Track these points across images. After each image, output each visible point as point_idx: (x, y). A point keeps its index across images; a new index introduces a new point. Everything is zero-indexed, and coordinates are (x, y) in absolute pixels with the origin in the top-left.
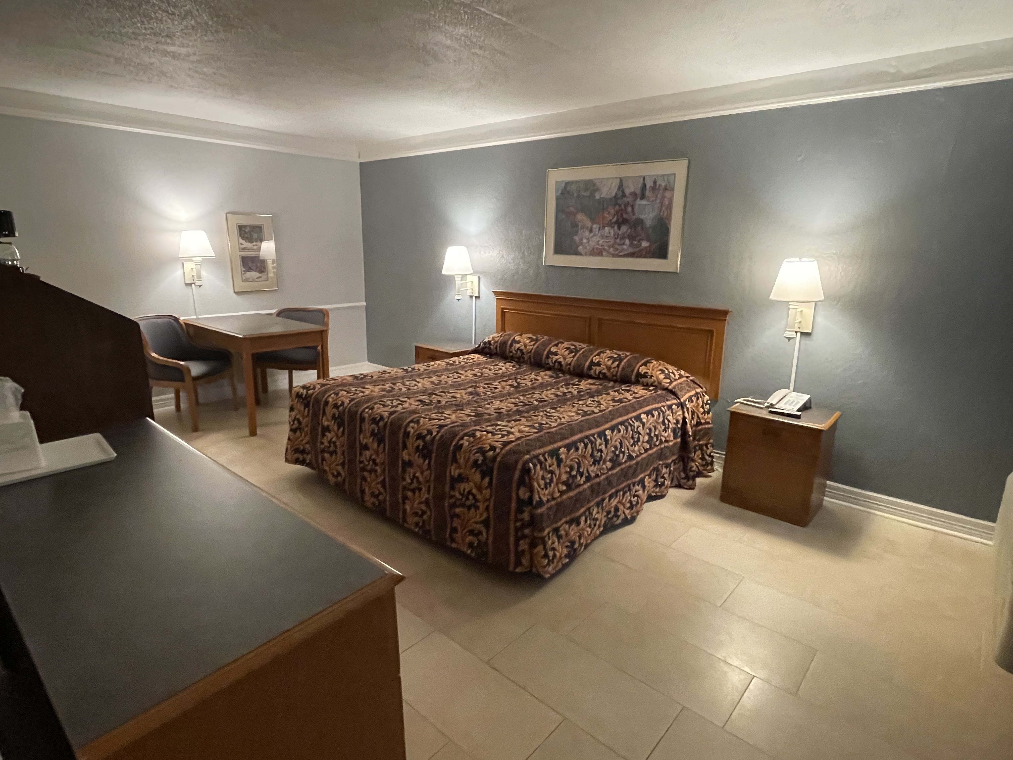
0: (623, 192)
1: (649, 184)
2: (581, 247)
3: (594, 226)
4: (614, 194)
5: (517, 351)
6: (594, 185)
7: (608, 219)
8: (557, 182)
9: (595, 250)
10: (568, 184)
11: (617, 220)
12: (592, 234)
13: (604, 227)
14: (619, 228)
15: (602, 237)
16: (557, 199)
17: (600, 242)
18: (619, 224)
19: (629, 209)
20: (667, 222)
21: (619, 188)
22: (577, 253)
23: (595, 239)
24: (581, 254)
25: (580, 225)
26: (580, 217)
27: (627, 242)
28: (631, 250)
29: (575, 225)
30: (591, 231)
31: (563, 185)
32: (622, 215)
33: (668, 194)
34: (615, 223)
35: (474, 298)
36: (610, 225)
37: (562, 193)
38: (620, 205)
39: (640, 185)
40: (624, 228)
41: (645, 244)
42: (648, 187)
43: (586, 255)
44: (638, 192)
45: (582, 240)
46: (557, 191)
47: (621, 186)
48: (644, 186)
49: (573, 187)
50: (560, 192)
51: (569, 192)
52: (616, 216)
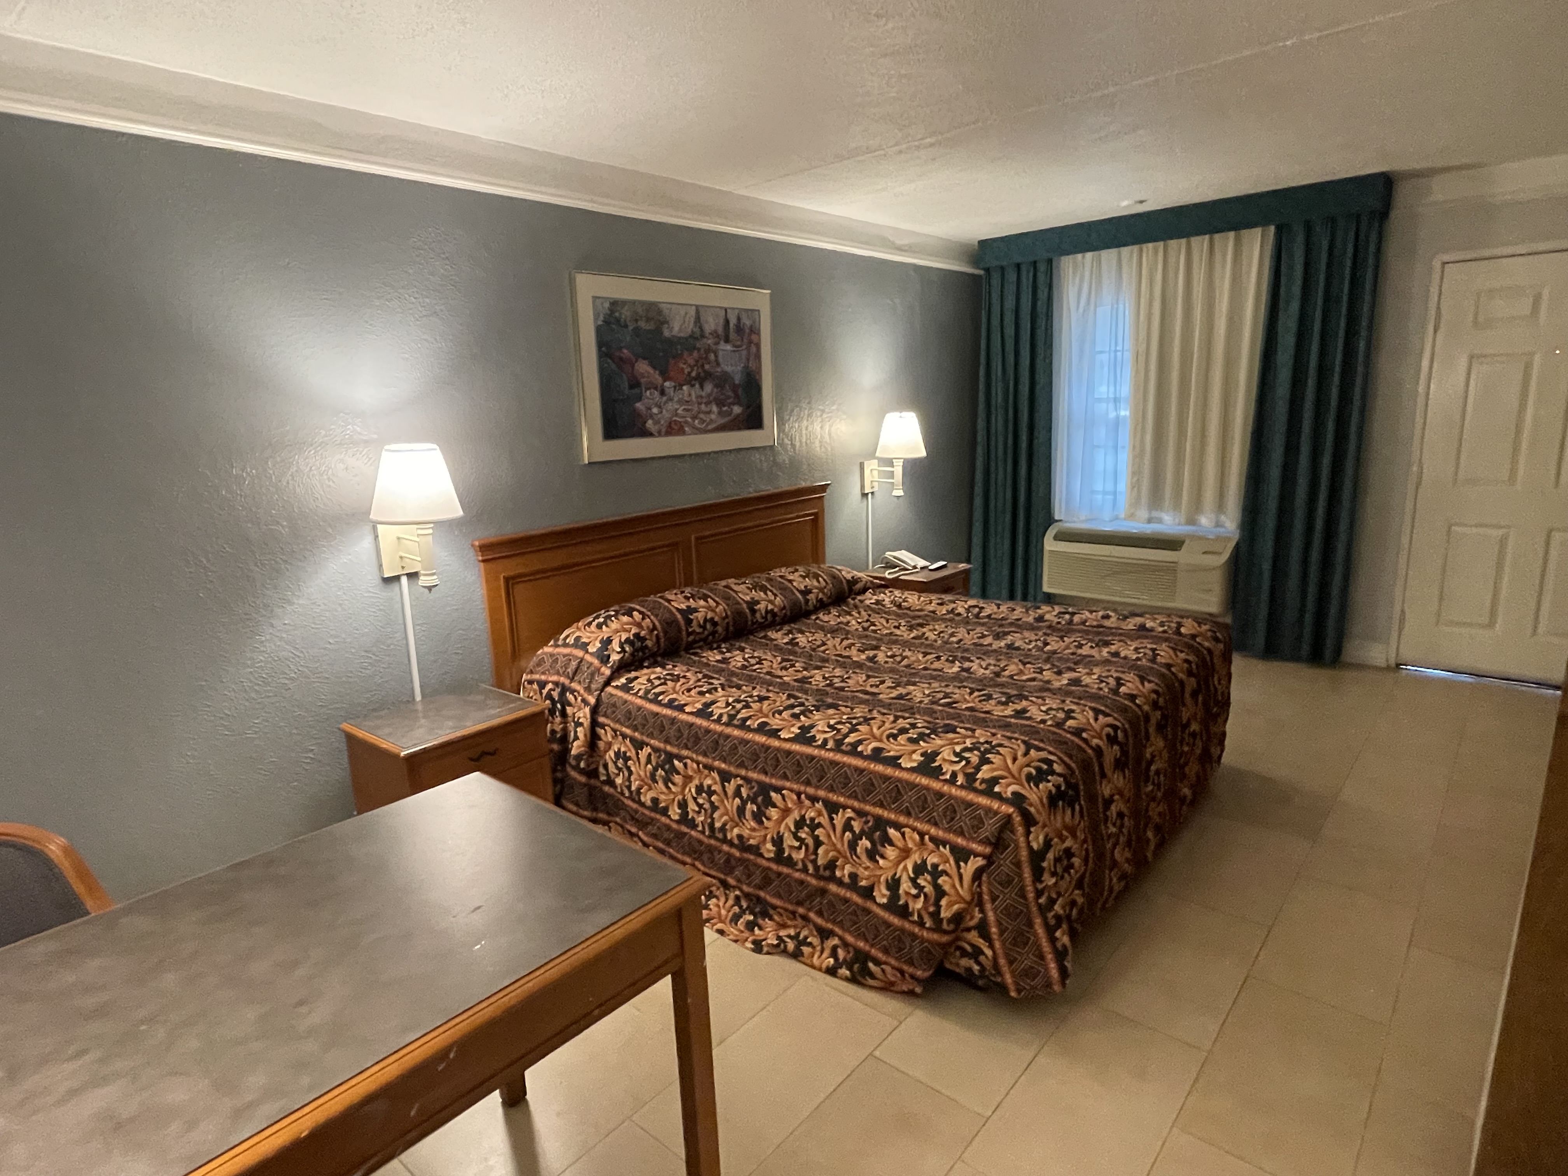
0: (701, 328)
1: (733, 321)
2: (650, 422)
3: (667, 384)
4: (689, 331)
5: (704, 627)
6: (660, 312)
7: (686, 372)
8: (595, 298)
9: (673, 426)
10: (615, 304)
11: (698, 374)
12: (665, 398)
13: (681, 386)
14: (702, 387)
15: (681, 402)
16: (599, 330)
17: (679, 412)
18: (701, 380)
19: (712, 357)
20: (757, 377)
21: (695, 323)
22: (645, 433)
23: (670, 406)
24: (651, 435)
25: (643, 381)
26: (643, 367)
27: (715, 409)
28: (722, 421)
29: (635, 384)
30: (663, 393)
31: (607, 305)
32: (703, 366)
33: (754, 337)
34: (695, 379)
35: (404, 580)
36: (690, 382)
37: (607, 322)
38: (699, 350)
39: (722, 321)
40: (709, 387)
41: (737, 410)
42: (731, 325)
43: (660, 434)
44: (720, 330)
45: (650, 409)
46: (596, 316)
47: (698, 319)
48: (727, 322)
49: (626, 314)
50: (602, 318)
51: (618, 321)
52: (695, 368)
